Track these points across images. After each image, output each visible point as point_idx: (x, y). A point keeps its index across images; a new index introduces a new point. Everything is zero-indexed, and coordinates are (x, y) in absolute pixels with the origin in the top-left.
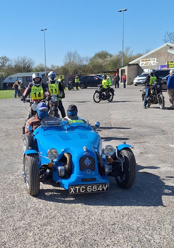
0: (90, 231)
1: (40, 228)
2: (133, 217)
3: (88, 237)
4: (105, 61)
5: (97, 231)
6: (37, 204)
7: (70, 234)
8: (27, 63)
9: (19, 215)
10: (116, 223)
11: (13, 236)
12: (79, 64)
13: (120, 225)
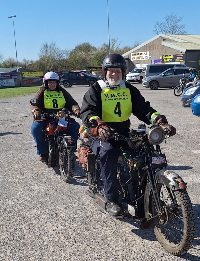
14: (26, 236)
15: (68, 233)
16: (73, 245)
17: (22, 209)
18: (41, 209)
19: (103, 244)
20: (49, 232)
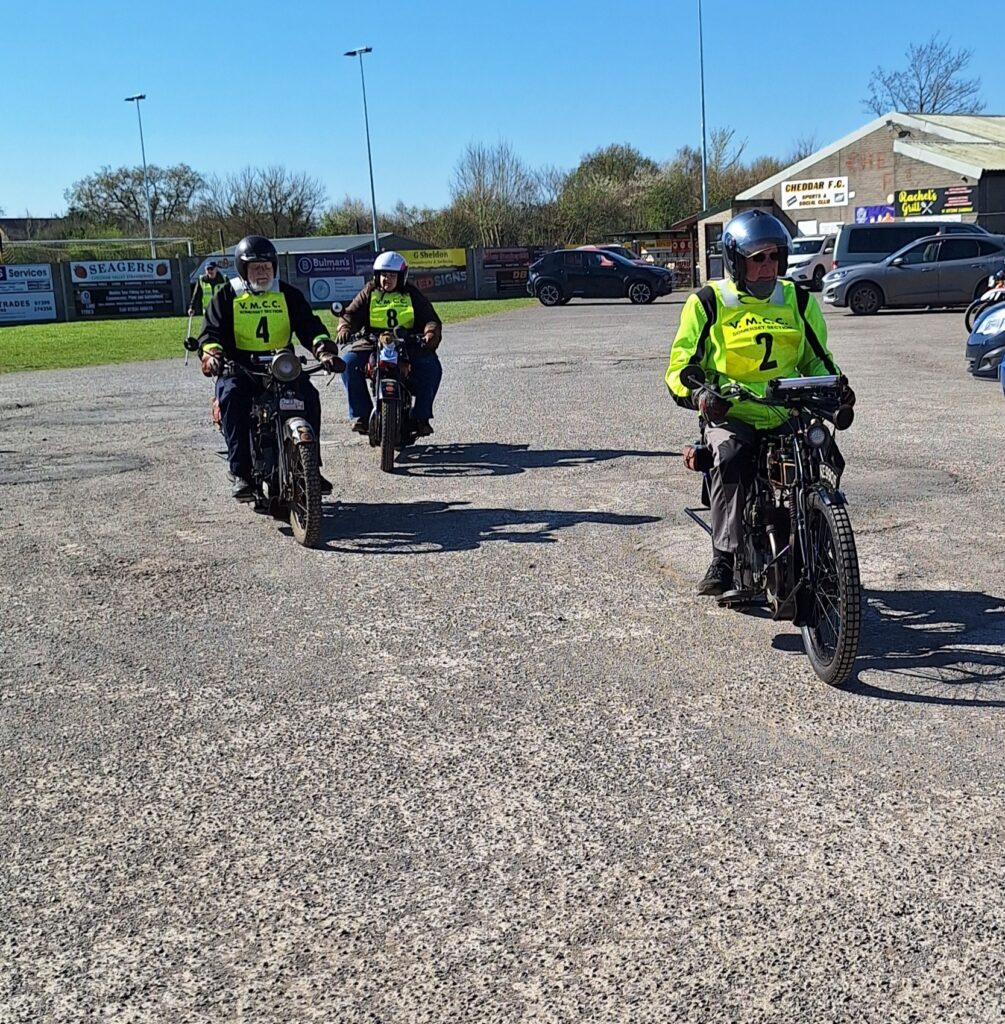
0: (808, 953)
1: (569, 955)
2: (974, 870)
3: (809, 985)
4: (632, 190)
5: (842, 950)
6: (517, 836)
7: (720, 977)
8: (290, 194)
9: (444, 900)
10: (912, 903)
11: (451, 1010)
12: (522, 203)
13: (932, 915)
14: (410, 835)
15: (559, 825)
16: (580, 867)
17: (395, 736)
18: (464, 738)
19: (687, 865)
20: (494, 821)
